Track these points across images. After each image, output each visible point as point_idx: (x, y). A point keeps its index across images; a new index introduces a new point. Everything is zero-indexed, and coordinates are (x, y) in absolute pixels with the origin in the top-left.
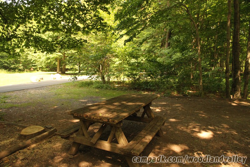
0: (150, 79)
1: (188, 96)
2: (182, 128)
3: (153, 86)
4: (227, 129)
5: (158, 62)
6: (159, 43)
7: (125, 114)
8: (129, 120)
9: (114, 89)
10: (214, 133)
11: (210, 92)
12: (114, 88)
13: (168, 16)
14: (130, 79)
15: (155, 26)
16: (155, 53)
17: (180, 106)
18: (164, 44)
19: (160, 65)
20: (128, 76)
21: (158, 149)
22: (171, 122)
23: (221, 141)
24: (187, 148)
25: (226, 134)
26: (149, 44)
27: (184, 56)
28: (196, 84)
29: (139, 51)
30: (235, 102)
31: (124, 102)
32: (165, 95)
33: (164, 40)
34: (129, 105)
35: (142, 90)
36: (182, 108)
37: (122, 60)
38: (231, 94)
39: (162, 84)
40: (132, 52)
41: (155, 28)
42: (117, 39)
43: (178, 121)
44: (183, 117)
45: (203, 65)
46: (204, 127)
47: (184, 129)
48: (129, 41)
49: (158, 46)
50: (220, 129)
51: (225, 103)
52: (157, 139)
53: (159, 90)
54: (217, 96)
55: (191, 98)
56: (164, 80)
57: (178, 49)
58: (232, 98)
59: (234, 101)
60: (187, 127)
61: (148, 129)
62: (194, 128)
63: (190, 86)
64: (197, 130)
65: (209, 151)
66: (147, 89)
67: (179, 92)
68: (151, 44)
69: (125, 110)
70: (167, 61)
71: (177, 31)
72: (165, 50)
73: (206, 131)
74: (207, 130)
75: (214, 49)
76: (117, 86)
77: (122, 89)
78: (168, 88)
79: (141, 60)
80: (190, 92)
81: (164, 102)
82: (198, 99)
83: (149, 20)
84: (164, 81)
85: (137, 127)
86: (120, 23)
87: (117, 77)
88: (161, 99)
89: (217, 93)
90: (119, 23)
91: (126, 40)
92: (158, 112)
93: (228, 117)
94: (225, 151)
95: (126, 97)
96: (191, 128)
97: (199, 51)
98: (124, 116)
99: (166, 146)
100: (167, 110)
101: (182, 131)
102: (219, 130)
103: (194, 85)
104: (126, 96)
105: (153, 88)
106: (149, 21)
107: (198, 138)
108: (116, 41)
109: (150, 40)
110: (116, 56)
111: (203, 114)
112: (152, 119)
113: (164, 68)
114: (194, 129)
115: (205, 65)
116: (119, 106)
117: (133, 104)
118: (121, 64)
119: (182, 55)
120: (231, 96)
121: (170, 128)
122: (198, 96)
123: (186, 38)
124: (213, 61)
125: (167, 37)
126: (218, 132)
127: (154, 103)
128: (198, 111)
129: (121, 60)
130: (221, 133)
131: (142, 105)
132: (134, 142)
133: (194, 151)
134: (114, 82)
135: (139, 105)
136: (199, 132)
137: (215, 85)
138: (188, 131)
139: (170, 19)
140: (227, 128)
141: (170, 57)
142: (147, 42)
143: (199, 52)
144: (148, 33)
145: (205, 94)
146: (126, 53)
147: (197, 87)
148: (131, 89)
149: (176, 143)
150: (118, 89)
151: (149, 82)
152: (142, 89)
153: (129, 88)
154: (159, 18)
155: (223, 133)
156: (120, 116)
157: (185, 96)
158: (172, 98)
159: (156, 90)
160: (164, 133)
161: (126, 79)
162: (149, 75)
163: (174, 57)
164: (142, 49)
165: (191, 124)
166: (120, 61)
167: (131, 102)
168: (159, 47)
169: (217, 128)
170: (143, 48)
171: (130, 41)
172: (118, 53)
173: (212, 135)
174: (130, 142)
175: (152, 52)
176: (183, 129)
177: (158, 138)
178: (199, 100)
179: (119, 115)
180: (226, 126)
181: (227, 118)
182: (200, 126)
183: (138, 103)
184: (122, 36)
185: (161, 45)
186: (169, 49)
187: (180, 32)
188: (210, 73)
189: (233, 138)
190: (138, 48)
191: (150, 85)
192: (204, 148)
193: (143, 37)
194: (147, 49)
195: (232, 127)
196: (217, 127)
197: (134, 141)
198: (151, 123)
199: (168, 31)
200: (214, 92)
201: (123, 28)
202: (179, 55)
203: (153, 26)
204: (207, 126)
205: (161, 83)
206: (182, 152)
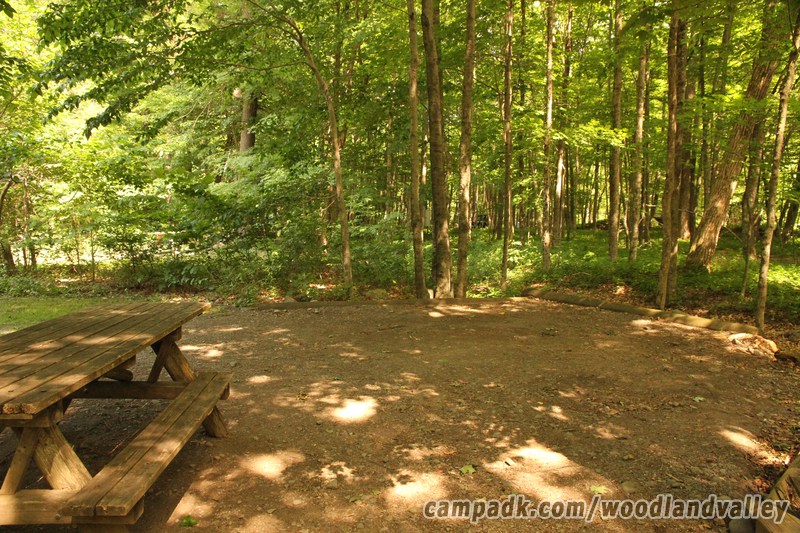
0: (188, 252)
1: (310, 299)
2: (290, 399)
3: (200, 275)
4: (416, 385)
5: (214, 198)
6: (219, 134)
7: (74, 380)
8: (109, 397)
9: (57, 294)
10: (379, 400)
11: (376, 285)
12: (54, 290)
13: (242, 49)
14: (118, 256)
15: (199, 77)
16: (206, 166)
17: (287, 333)
18: (234, 138)
19: (218, 206)
20: (109, 244)
21: (210, 480)
22: (254, 387)
23: (396, 422)
24: (300, 458)
25: (410, 399)
26: (185, 136)
27: (297, 177)
28: (336, 262)
29: (145, 157)
30: (438, 308)
31: (76, 338)
32: (240, 300)
33: (235, 123)
34: (94, 346)
35: (163, 292)
36: (294, 340)
37: (85, 190)
38: (431, 288)
39: (229, 268)
40: (121, 163)
41: (200, 84)
42: (55, 112)
43: (277, 379)
44: (293, 367)
45: (355, 206)
46: (355, 389)
47: (295, 403)
48: (105, 124)
49: (217, 144)
50: (396, 387)
51: (412, 313)
52: (207, 447)
53: (221, 287)
54: (395, 295)
55: (318, 307)
56: (236, 255)
57: (277, 156)
58: (431, 297)
59: (437, 304)
60: (304, 395)
61: (168, 417)
62: (326, 394)
63: (318, 268)
64: (332, 399)
65: (364, 455)
66: (177, 285)
67: (283, 289)
68: (190, 136)
69: (77, 364)
70: (244, 195)
71: (277, 98)
72: (241, 160)
73: (359, 399)
74: (361, 397)
75: (386, 161)
76: (66, 280)
77: (84, 291)
78: (248, 280)
79: (156, 190)
80: (319, 287)
81: (235, 323)
82: (341, 306)
83: (176, 54)
84: (236, 259)
85: (138, 417)
86: (64, 53)
87: (67, 250)
88: (225, 318)
89: (395, 285)
90: (61, 54)
91: (91, 119)
92: (214, 358)
93: (418, 352)
94: (404, 447)
95: (86, 318)
96: (314, 397)
97: (337, 164)
98: (70, 387)
99: (234, 465)
100: (243, 350)
101: (289, 411)
102: (392, 390)
103: (329, 268)
104: (90, 314)
105: (200, 282)
106: (177, 59)
107: (336, 425)
108: (50, 117)
109: (189, 123)
110: (61, 174)
111: (352, 351)
112: (186, 384)
113: (234, 216)
114: (324, 400)
115: (361, 204)
116: (56, 351)
117: (112, 339)
118: (82, 203)
119: (292, 174)
120: (431, 292)
121: (252, 406)
122: (340, 299)
123: (300, 121)
124: (384, 196)
125: (244, 115)
126: (391, 398)
127: (202, 331)
128: (338, 342)
129: (80, 189)
130: (398, 398)
131: (145, 339)
132: (113, 470)
133: (320, 462)
134: (55, 267)
135: (133, 343)
136: (339, 405)
137: (388, 263)
138: (308, 406)
139: (249, 60)
140: (415, 382)
141: (256, 180)
142: (179, 131)
143: (336, 166)
144: (183, 98)
145: (361, 290)
146: (95, 163)
147: (338, 273)
148: (120, 290)
149: (268, 448)
150: (72, 291)
151: (186, 263)
152: (161, 287)
153: (113, 287)
154: (215, 52)
155: (402, 399)
156: (52, 386)
157: (302, 300)
158: (260, 309)
159: (211, 288)
160: (233, 423)
161: (102, 254)
162: (185, 241)
163: (268, 181)
164: (161, 154)
165: (316, 384)
166: (73, 193)
167: (105, 335)
168: (219, 149)
169: (389, 385)
170: (162, 150)
171: (110, 121)
172: (64, 162)
173: (374, 408)
174: (99, 474)
175: (198, 163)
176: (292, 403)
177: (209, 444)
178: (344, 310)
179: (49, 383)
180: (411, 377)
181: (416, 355)
182: (343, 387)
183: (128, 337)
184: (73, 102)
185: (228, 140)
186: (252, 154)
187: (283, 102)
188: (373, 229)
189: (428, 407)
190: (143, 148)
191: (188, 275)
192: (349, 451)
193: (163, 110)
194: (177, 153)
195: (427, 379)
196: (389, 382)
197: (116, 465)
198: (182, 398)
199: (247, 97)
200: (387, 285)
201: (78, 74)
202: (280, 174)
203: (192, 77)
204: (361, 384)
205: (227, 264)
206: (284, 473)
